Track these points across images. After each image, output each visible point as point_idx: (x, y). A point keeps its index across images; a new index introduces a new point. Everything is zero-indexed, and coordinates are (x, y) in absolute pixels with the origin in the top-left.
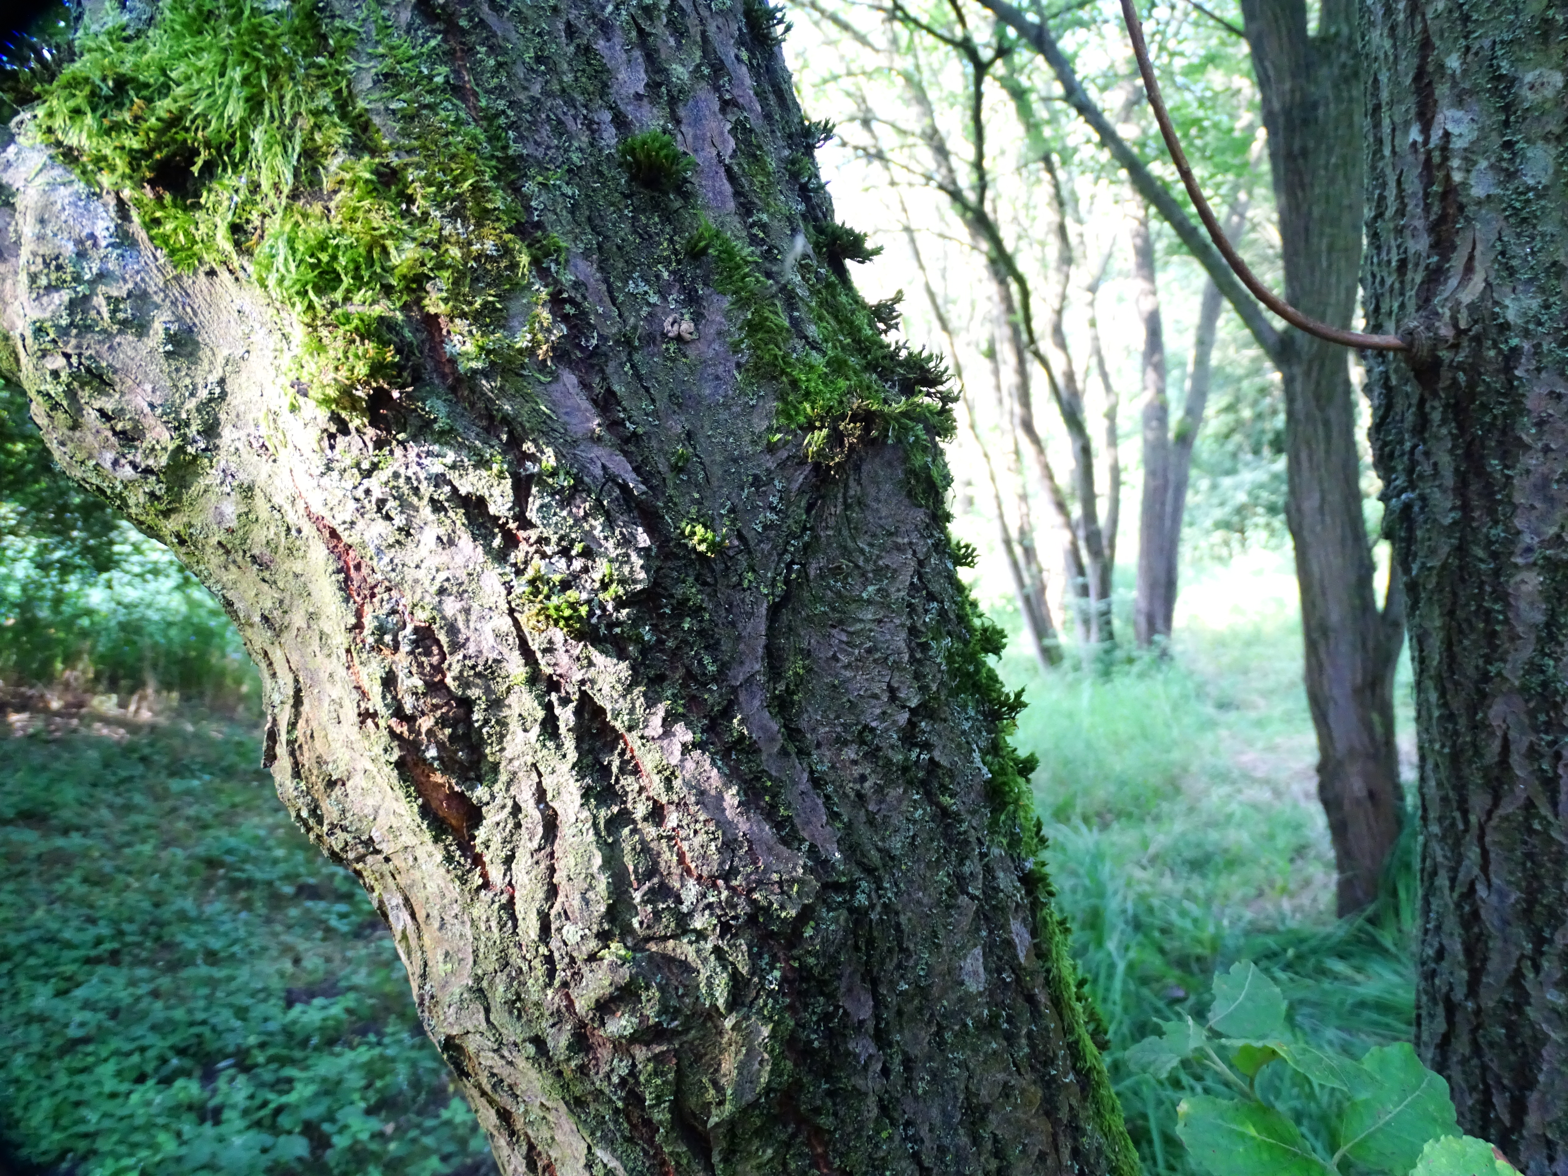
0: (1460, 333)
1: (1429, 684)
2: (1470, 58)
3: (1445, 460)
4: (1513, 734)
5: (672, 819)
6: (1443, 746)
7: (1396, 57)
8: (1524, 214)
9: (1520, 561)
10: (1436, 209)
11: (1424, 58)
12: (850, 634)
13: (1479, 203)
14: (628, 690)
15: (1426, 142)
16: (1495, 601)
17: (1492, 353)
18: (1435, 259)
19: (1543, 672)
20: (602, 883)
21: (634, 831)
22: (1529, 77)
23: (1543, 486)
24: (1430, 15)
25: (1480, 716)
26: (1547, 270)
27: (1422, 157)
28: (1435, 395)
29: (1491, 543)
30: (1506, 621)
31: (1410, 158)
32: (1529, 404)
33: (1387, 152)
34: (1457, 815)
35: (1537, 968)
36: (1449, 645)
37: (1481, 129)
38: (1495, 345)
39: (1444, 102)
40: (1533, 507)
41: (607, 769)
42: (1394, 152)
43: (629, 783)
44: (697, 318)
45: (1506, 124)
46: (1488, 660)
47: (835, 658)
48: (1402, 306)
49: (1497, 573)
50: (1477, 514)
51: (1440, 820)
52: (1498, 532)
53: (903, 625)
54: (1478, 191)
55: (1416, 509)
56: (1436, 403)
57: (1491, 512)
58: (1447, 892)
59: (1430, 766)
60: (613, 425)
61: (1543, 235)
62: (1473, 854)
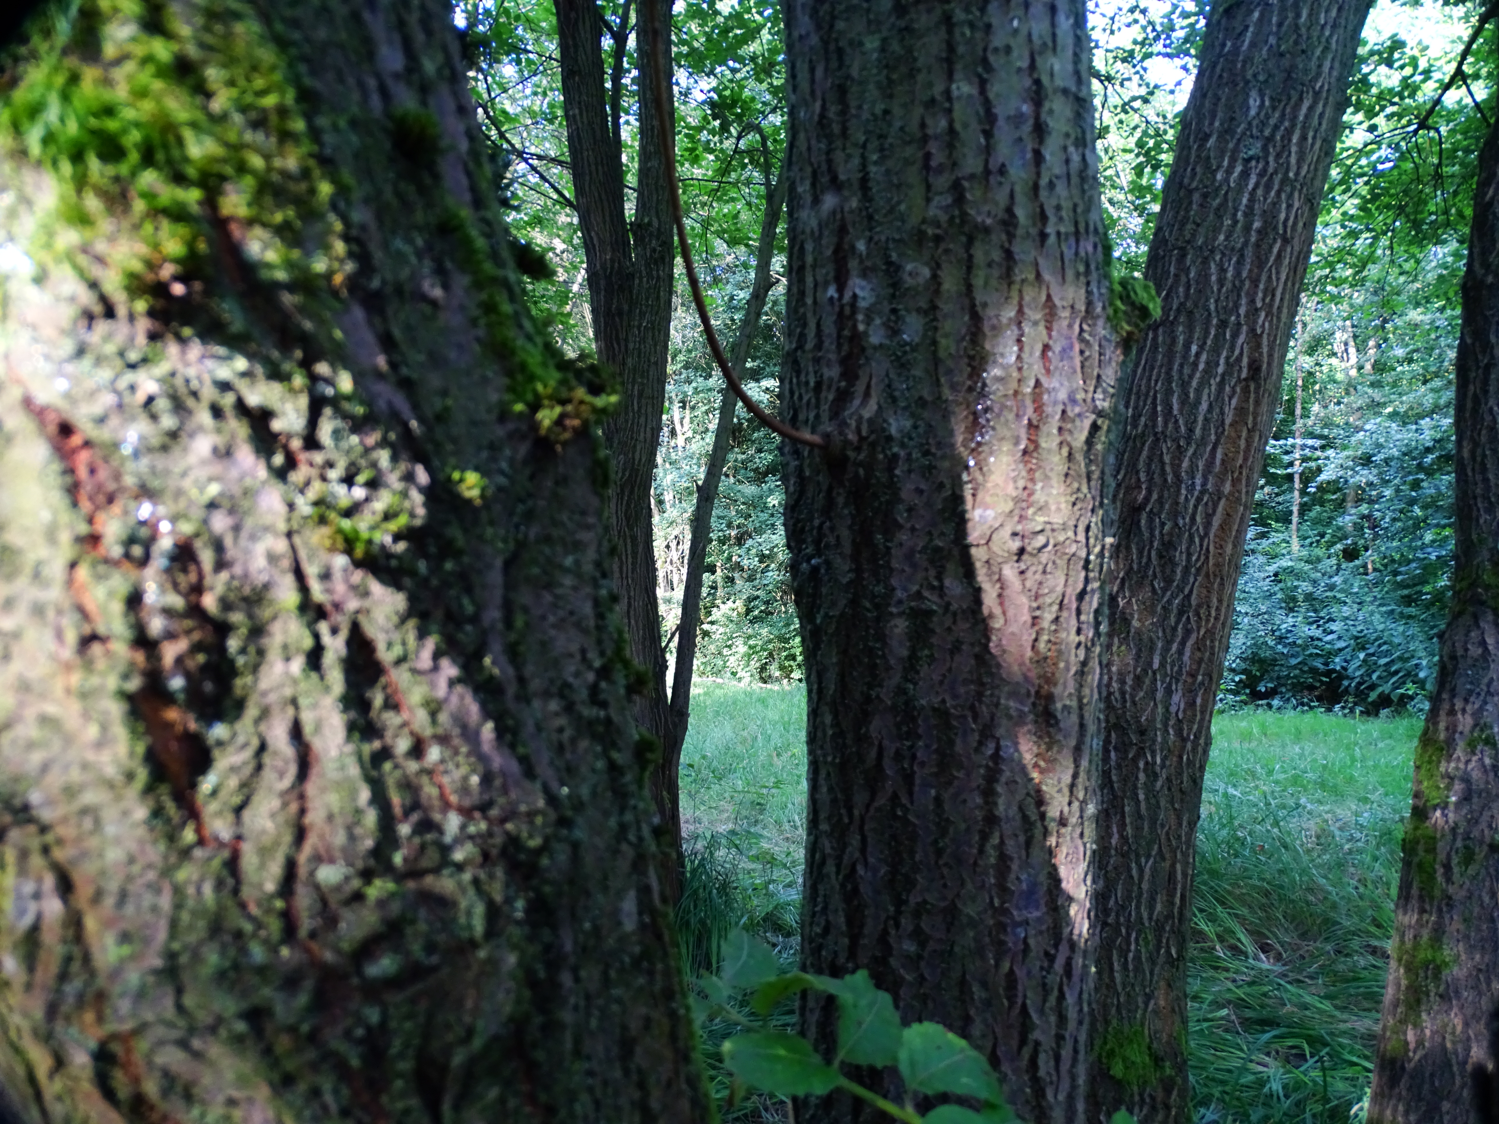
0: (862, 439)
1: (825, 709)
2: (872, 245)
3: (845, 533)
4: (886, 743)
5: (434, 754)
6: (835, 757)
8: (903, 360)
9: (894, 610)
10: (846, 348)
11: (841, 239)
13: (875, 348)
14: (403, 620)
15: (840, 298)
16: (877, 641)
17: (881, 456)
18: (844, 384)
19: (906, 694)
20: (371, 818)
21: (396, 766)
22: (909, 267)
23: (909, 556)
25: (862, 731)
26: (916, 402)
27: (837, 309)
28: (841, 484)
29: (874, 597)
30: (884, 656)
31: (828, 309)
32: (904, 495)
33: (809, 301)
34: (843, 811)
35: (897, 925)
36: (842, 677)
37: (877, 297)
38: (883, 451)
39: (854, 273)
40: (903, 570)
41: (369, 704)
42: (815, 302)
43: (391, 719)
44: (446, 287)
45: (893, 296)
46: (870, 686)
47: (545, 617)
48: (817, 417)
49: (878, 619)
50: (866, 575)
51: (829, 819)
52: (880, 589)
53: (589, 595)
54: (875, 339)
55: (822, 570)
56: (841, 491)
57: (876, 573)
58: (833, 876)
59: (823, 774)
61: (914, 377)
62: (855, 841)
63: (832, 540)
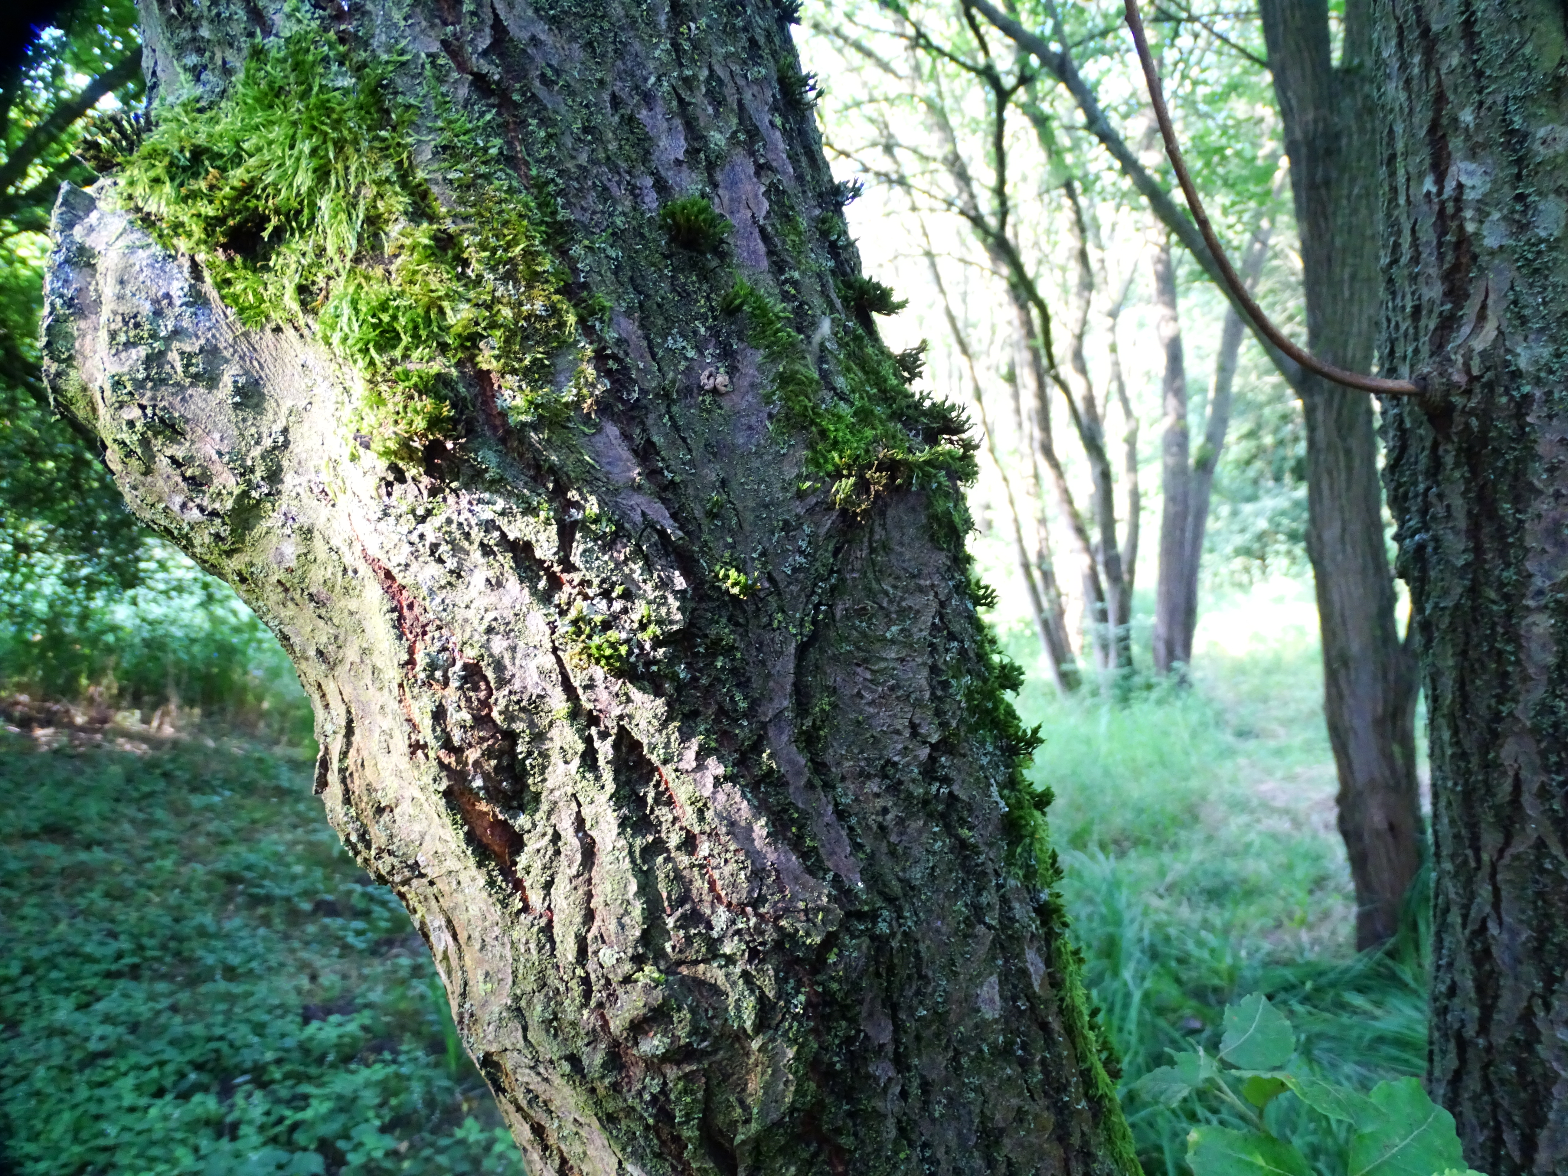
0: (1472, 379)
1: (1442, 722)
2: (1483, 112)
3: (1458, 503)
4: (1524, 774)
5: (704, 848)
6: (1456, 784)
7: (1411, 111)
8: (1536, 265)
9: (1531, 603)
10: (1450, 257)
11: (1438, 112)
12: (874, 672)
13: (1492, 253)
14: (664, 725)
15: (1440, 192)
16: (1508, 642)
17: (1504, 400)
18: (1448, 306)
19: (1554, 713)
20: (637, 908)
21: (668, 860)
22: (1541, 133)
23: (1554, 531)
24: (1444, 70)
25: (1491, 756)
26: (1558, 321)
27: (1436, 208)
28: (1449, 439)
29: (1502, 585)
30: (1518, 662)
31: (1425, 208)
32: (1540, 449)
33: (1402, 201)
34: (1469, 852)
35: (1547, 1007)
36: (1462, 684)
37: (1494, 182)
38: (1507, 392)
39: (1456, 155)
40: (1544, 551)
41: (643, 800)
42: (1408, 201)
43: (663, 814)
44: (732, 371)
45: (1519, 177)
46: (1501, 700)
47: (859, 695)
48: (1416, 351)
49: (1509, 615)
50: (1489, 556)
51: (1453, 857)
52: (1510, 575)
53: (924, 664)
54: (1491, 241)
55: (1429, 549)
56: (1449, 447)
57: (1503, 553)
58: (1459, 928)
59: (1443, 803)
60: (652, 474)
61: (1555, 286)
62: (1485, 891)
63: (1441, 511)
